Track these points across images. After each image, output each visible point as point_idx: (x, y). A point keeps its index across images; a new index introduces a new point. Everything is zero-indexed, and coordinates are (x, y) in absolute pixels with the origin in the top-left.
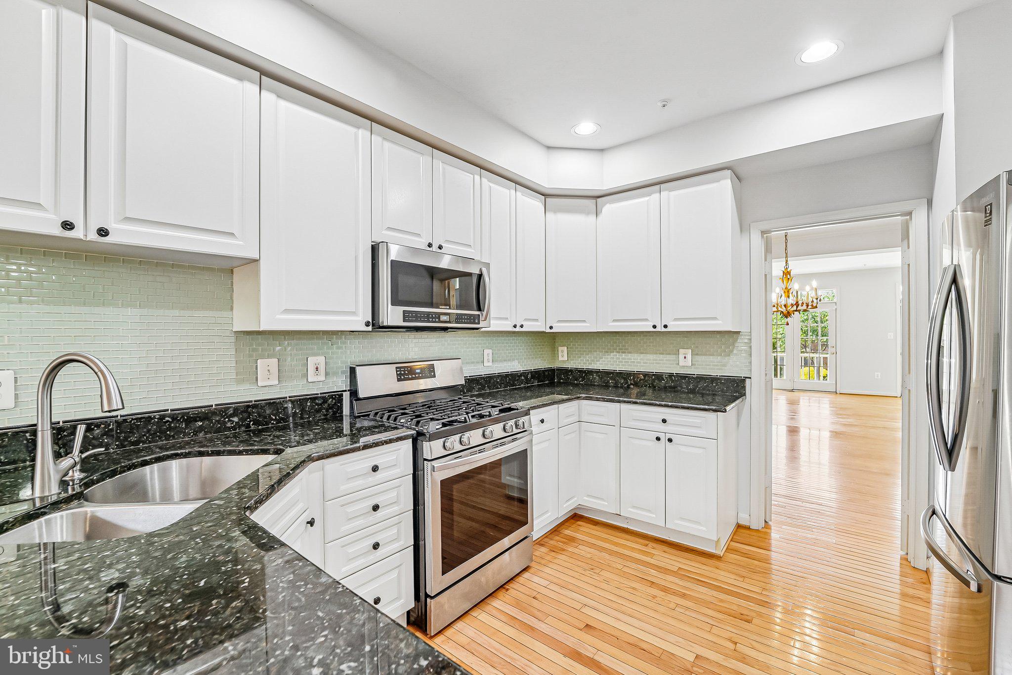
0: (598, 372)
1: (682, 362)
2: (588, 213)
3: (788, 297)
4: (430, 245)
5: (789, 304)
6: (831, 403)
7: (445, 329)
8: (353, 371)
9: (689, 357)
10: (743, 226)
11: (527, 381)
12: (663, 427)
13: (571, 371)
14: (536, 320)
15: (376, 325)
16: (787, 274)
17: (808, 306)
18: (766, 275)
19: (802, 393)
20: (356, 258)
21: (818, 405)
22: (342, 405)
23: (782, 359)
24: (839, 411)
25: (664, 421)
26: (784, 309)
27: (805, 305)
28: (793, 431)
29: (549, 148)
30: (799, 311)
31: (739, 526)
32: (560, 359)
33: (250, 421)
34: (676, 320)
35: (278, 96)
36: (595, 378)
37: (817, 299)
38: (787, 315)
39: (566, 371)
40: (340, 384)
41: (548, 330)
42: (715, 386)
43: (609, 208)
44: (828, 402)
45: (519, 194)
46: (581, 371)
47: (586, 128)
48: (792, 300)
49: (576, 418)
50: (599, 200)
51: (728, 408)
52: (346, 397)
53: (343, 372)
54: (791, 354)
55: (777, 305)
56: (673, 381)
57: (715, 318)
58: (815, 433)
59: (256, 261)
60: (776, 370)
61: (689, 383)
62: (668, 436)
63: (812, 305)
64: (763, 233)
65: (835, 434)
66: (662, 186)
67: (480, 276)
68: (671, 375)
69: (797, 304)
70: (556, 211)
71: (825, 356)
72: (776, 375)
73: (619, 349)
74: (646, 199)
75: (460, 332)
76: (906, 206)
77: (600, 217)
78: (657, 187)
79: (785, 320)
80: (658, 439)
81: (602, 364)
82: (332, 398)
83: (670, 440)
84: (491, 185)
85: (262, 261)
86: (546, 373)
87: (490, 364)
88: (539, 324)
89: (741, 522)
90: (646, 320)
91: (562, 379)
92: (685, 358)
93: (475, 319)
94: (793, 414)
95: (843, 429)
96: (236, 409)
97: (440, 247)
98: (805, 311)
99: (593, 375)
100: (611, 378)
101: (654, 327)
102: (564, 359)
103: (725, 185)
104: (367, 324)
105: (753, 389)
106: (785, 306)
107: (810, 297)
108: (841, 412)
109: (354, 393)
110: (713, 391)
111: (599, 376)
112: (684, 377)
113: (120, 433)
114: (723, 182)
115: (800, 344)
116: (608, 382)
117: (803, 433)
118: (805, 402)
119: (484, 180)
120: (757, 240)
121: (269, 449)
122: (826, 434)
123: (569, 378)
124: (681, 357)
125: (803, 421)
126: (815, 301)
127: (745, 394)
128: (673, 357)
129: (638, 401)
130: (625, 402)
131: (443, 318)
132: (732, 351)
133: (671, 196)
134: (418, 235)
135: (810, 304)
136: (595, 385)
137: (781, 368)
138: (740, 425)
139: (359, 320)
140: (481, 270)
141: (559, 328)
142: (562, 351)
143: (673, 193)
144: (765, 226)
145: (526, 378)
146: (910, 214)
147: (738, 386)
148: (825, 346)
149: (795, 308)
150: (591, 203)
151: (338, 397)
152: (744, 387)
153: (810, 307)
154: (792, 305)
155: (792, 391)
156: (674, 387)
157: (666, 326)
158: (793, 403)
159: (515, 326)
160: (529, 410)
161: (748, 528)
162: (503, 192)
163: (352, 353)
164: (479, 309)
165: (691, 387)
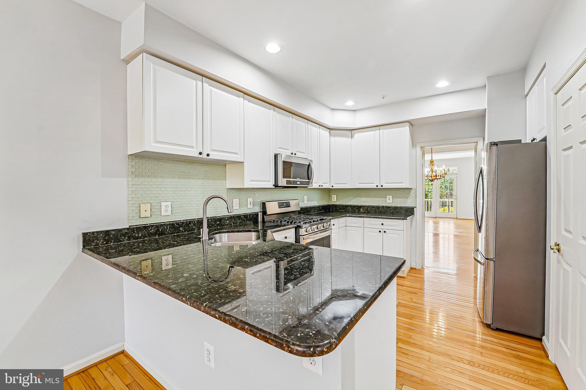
0: (351, 206)
1: (388, 201)
2: (348, 137)
3: (433, 172)
4: (292, 154)
5: (433, 176)
6: (455, 223)
7: (296, 187)
8: (264, 204)
9: (391, 199)
10: (414, 144)
11: (320, 210)
12: (382, 227)
13: (338, 206)
14: (327, 183)
15: (276, 186)
16: (432, 162)
17: (441, 177)
18: (422, 165)
19: (440, 219)
20: (270, 160)
21: (448, 224)
22: (258, 217)
23: (431, 203)
24: (457, 227)
25: (382, 224)
26: (430, 178)
27: (440, 176)
28: (436, 235)
29: (332, 109)
30: (437, 179)
31: (411, 268)
32: (333, 200)
33: (232, 223)
34: (386, 183)
35: (248, 101)
36: (349, 209)
37: (445, 174)
38: (432, 181)
39: (335, 206)
40: (257, 209)
41: (331, 188)
42: (402, 211)
43: (358, 135)
44: (453, 223)
45: (321, 129)
46: (343, 206)
47: (350, 103)
48: (434, 174)
49: (344, 225)
50: (353, 131)
51: (408, 218)
52: (260, 214)
53: (258, 205)
54: (435, 200)
55: (427, 176)
56: (384, 209)
57: (402, 183)
58: (447, 236)
59: (243, 162)
60: (428, 208)
61: (391, 210)
62: (384, 230)
63: (443, 176)
64: (421, 147)
65: (456, 236)
66: (381, 127)
67: (309, 166)
68: (383, 207)
69: (436, 176)
70: (335, 136)
71: (452, 200)
72: (428, 210)
73: (360, 196)
74: (374, 132)
75: (302, 188)
76: (475, 140)
77: (353, 139)
78: (378, 128)
79: (430, 183)
80: (380, 232)
81: (352, 202)
82: (255, 215)
83: (385, 232)
84: (312, 127)
85: (245, 163)
86: (327, 207)
87: (306, 202)
88: (327, 185)
89: (412, 267)
90: (373, 183)
91: (334, 209)
92: (389, 199)
93: (308, 183)
94: (436, 228)
95: (458, 234)
96: (228, 218)
97: (295, 154)
98: (439, 179)
99: (348, 207)
100: (357, 209)
101: (377, 186)
102: (335, 200)
103: (406, 129)
104: (273, 185)
105: (418, 212)
106: (431, 176)
107: (442, 173)
108: (458, 227)
109: (264, 213)
110: (401, 213)
111: (351, 208)
112: (389, 207)
113: (198, 225)
114: (406, 127)
115: (439, 194)
116: (355, 210)
117: (441, 236)
118: (442, 224)
119: (309, 125)
120: (419, 151)
121: (251, 230)
122: (452, 236)
123: (337, 209)
124: (388, 199)
125: (441, 231)
126: (444, 175)
127: (414, 214)
128: (385, 199)
129: (372, 216)
130: (366, 217)
131: (298, 183)
132: (409, 196)
133: (385, 132)
134: (288, 150)
135: (442, 176)
136: (349, 212)
137: (430, 207)
138: (412, 227)
139: (270, 184)
140: (310, 163)
141: (336, 186)
142: (334, 197)
143: (385, 131)
144: (422, 145)
145: (320, 208)
146: (477, 142)
147: (411, 210)
148: (451, 195)
149: (435, 178)
150: (349, 133)
151: (257, 215)
152: (414, 211)
153: (442, 177)
154: (434, 176)
155: (436, 218)
156: (385, 212)
157: (382, 186)
158: (436, 223)
159: (320, 186)
160: (330, 220)
161: (416, 269)
162: (315, 129)
164: (309, 179)
165: (392, 211)
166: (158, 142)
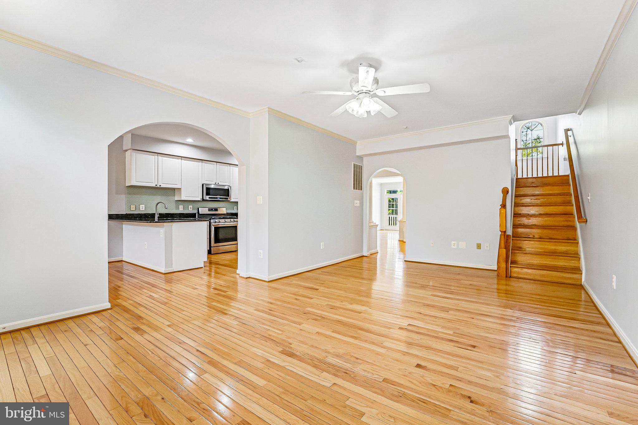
4: (216, 183)
8: (198, 209)
15: (203, 200)
20: (199, 187)
35: (185, 160)
40: (196, 211)
52: (197, 214)
53: (196, 209)
85: (181, 189)
93: (227, 199)
97: (218, 183)
104: (201, 199)
109: (198, 212)
131: (218, 198)
134: (213, 181)
139: (199, 198)
140: (229, 188)
151: (195, 214)
163: (199, 205)
164: (228, 196)
166: (137, 182)
